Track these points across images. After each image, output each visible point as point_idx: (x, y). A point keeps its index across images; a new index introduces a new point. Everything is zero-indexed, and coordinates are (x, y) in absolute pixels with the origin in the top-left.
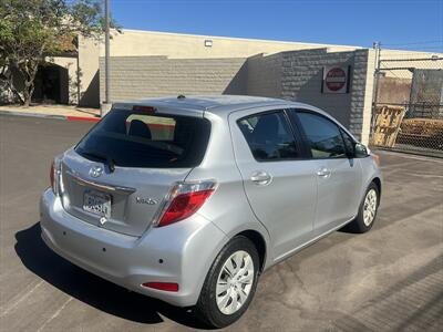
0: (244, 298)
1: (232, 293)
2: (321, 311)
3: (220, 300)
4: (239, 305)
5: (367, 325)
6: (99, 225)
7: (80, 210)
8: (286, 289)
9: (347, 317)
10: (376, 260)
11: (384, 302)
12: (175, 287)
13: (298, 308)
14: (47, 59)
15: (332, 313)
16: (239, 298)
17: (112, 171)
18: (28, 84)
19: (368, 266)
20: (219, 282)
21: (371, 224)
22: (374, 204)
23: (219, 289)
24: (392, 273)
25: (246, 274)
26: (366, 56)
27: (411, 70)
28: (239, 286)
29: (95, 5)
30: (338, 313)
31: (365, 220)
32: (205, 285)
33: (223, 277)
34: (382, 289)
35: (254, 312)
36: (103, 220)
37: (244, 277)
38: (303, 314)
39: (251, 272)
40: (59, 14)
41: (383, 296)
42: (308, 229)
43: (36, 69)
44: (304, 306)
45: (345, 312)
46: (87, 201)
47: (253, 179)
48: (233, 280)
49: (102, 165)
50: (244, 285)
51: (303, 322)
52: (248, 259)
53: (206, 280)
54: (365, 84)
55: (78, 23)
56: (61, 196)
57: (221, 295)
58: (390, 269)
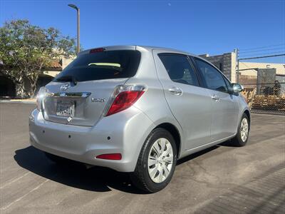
0: (167, 174)
1: (160, 168)
2: (221, 183)
3: (151, 171)
4: (164, 178)
5: (255, 190)
6: (67, 123)
7: (55, 116)
8: (195, 173)
9: (240, 186)
10: (253, 159)
11: (264, 179)
12: (118, 156)
13: (205, 182)
14: (45, 73)
15: (230, 184)
16: (164, 172)
17: (75, 84)
18: (32, 85)
19: (248, 161)
20: (150, 157)
21: (246, 141)
22: (247, 127)
23: (150, 162)
24: (266, 164)
25: (168, 156)
26: (230, 57)
27: (256, 69)
28: (164, 164)
29: (72, 40)
30: (233, 184)
31: (242, 138)
32: (140, 157)
33: (152, 154)
34: (261, 172)
35: (175, 185)
36: (69, 119)
37: (166, 158)
38: (209, 185)
39: (171, 155)
40: (51, 46)
41: (262, 176)
42: (208, 134)
43: (37, 77)
44: (209, 181)
45: (238, 184)
46: (59, 109)
47: (170, 90)
48: (159, 159)
49: (69, 83)
50: (167, 164)
51: (209, 189)
52: (169, 145)
53: (141, 154)
54: (230, 73)
55: (62, 51)
56: (43, 111)
57: (151, 167)
58: (264, 162)
